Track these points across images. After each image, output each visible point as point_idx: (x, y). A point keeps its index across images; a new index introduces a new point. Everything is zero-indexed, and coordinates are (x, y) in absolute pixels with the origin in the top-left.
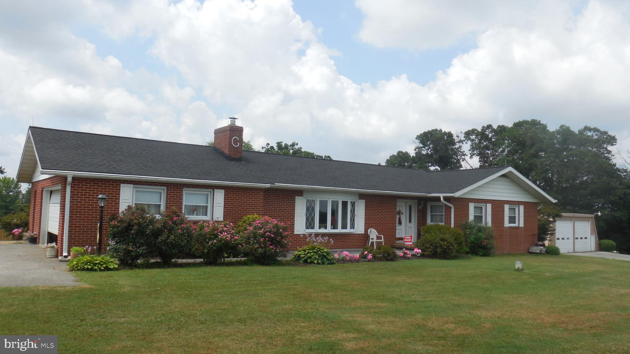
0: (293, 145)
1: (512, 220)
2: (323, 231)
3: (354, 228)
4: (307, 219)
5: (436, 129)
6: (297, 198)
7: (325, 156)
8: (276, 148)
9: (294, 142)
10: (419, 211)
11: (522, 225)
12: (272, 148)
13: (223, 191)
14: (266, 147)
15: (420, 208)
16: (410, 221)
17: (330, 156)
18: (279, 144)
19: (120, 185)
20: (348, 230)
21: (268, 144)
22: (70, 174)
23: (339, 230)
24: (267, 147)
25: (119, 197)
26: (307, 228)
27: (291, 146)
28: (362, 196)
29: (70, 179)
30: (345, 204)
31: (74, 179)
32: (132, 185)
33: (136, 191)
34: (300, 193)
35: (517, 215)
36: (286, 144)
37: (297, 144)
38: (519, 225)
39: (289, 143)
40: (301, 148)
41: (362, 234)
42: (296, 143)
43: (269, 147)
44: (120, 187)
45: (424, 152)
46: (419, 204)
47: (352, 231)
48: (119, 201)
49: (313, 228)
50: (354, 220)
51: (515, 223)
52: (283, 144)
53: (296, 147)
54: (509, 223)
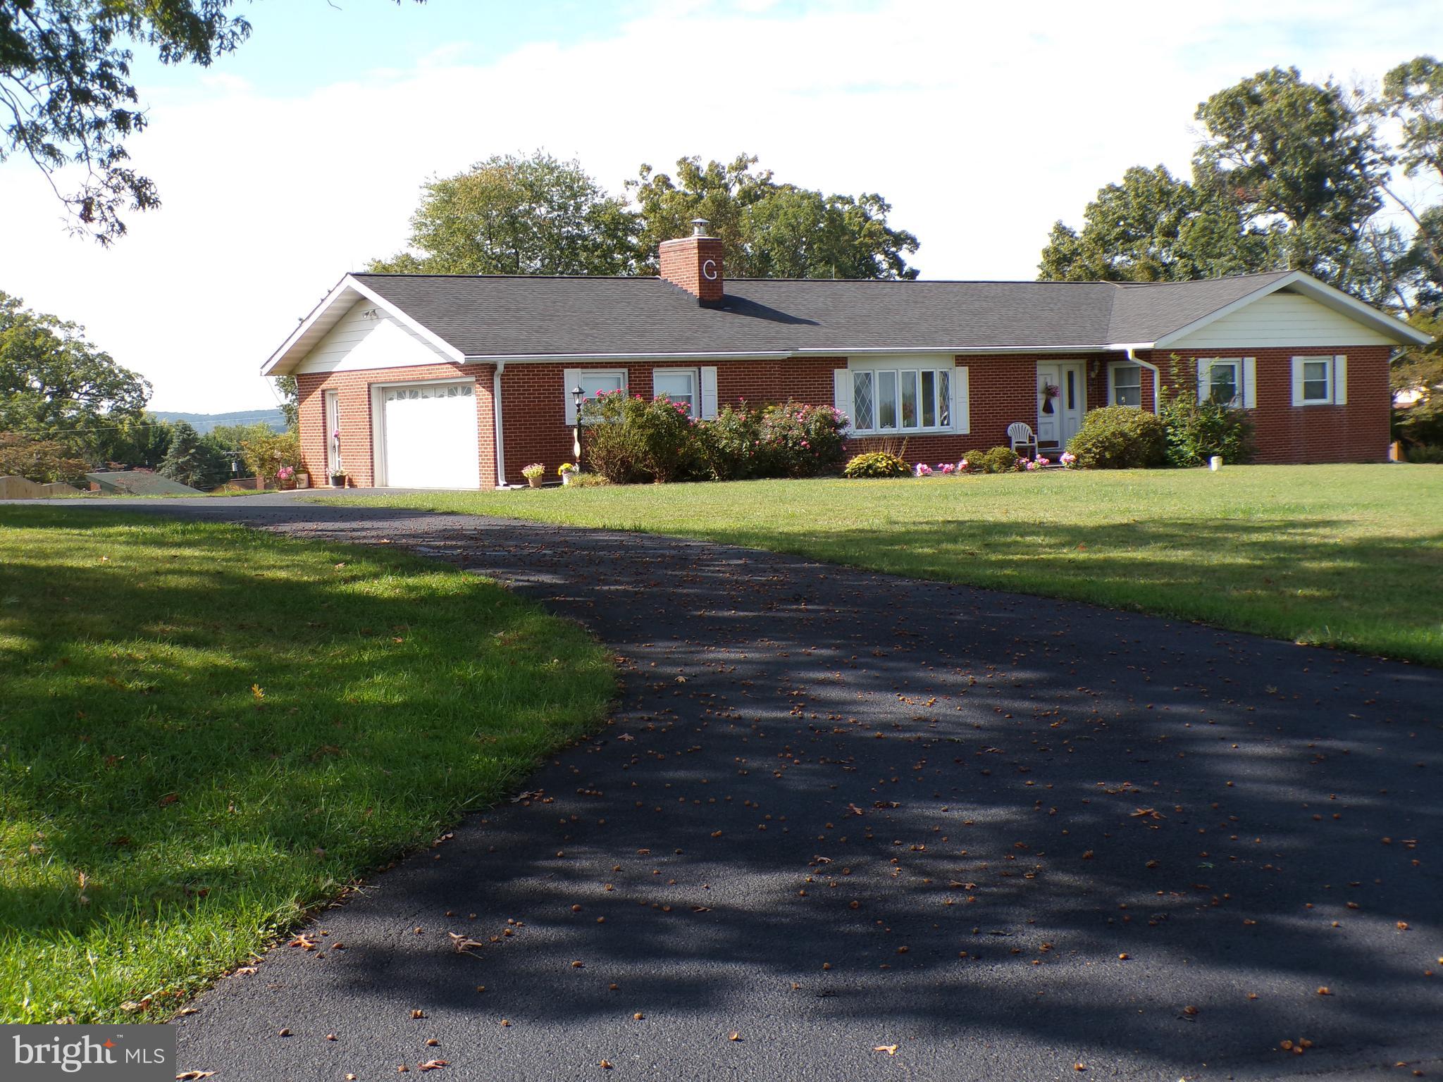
0: (741, 165)
1: (1316, 389)
2: (888, 431)
3: (948, 424)
4: (858, 411)
6: (836, 371)
7: (865, 195)
8: (677, 180)
9: (745, 155)
10: (1090, 382)
11: (1342, 400)
12: (663, 180)
13: (715, 368)
14: (639, 179)
15: (1093, 375)
16: (1071, 406)
18: (688, 167)
19: (563, 371)
20: (936, 429)
21: (647, 167)
22: (501, 360)
23: (920, 428)
24: (645, 177)
25: (563, 390)
26: (860, 427)
27: (733, 168)
28: (961, 360)
29: (501, 368)
30: (928, 377)
31: (507, 366)
32: (579, 370)
33: (584, 378)
34: (841, 362)
35: (1329, 379)
36: (714, 166)
37: (755, 160)
38: (1334, 402)
40: (771, 174)
41: (965, 436)
42: (751, 158)
43: (651, 177)
44: (563, 375)
45: (1227, 165)
46: (1090, 368)
47: (946, 430)
48: (564, 397)
49: (869, 427)
50: (949, 407)
51: (1323, 396)
52: (704, 163)
53: (753, 171)
54: (1306, 397)
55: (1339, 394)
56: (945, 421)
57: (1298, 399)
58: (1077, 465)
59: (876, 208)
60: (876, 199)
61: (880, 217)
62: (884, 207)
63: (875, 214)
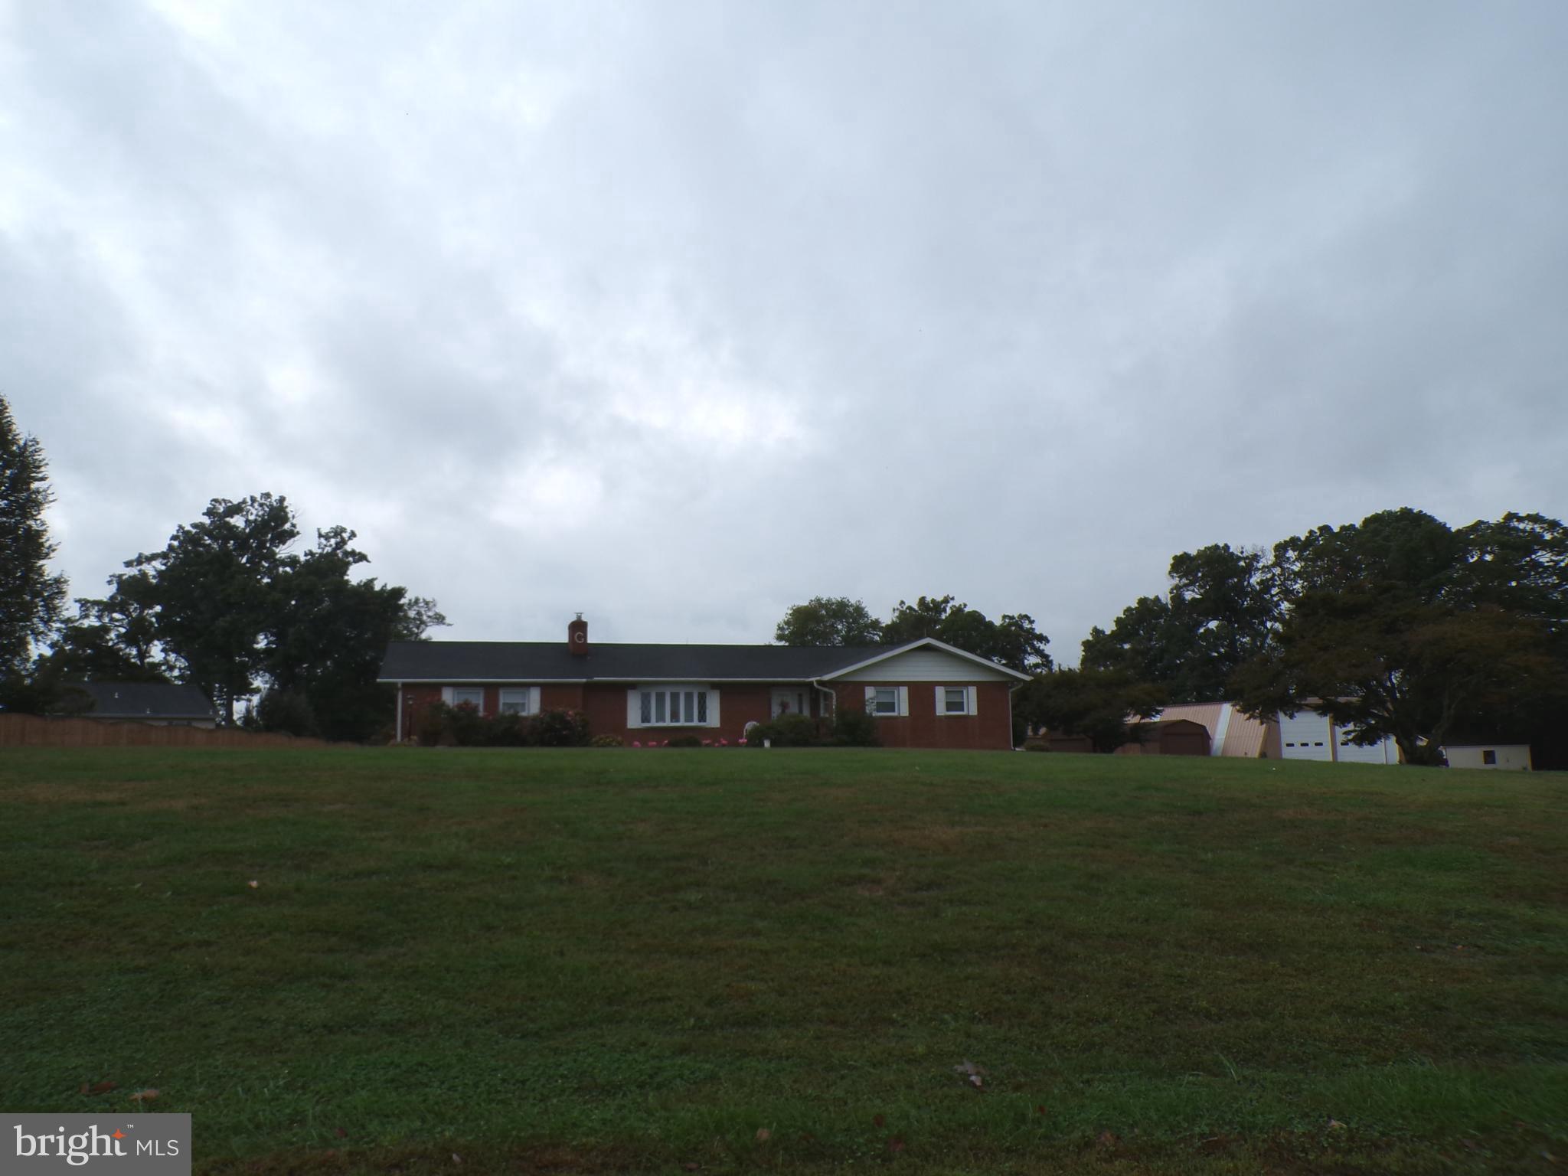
0: (946, 600)
1: (954, 706)
2: (661, 724)
3: (705, 721)
4: (643, 713)
5: (1217, 546)
6: (629, 691)
7: (1020, 615)
8: (916, 608)
9: (948, 596)
11: (973, 712)
12: (910, 608)
13: (539, 688)
14: (899, 607)
17: (1029, 615)
18: (922, 600)
19: (442, 688)
20: (695, 723)
21: (903, 603)
22: (400, 681)
23: (682, 723)
24: (902, 607)
25: (442, 698)
26: (643, 721)
28: (714, 686)
29: (400, 685)
30: (689, 695)
31: (404, 685)
32: (452, 688)
33: (458, 693)
34: (633, 686)
35: (963, 701)
36: (933, 601)
37: (953, 599)
38: (968, 713)
39: (940, 598)
40: (965, 605)
41: (716, 728)
42: (951, 597)
43: (905, 608)
45: (1189, 595)
47: (702, 724)
49: (649, 722)
50: (705, 712)
51: (960, 710)
52: (929, 599)
54: (948, 710)
55: (971, 708)
56: (702, 717)
57: (941, 710)
58: (748, 745)
59: (1027, 622)
60: (1027, 617)
61: (1029, 626)
62: (1032, 622)
63: (1027, 625)
